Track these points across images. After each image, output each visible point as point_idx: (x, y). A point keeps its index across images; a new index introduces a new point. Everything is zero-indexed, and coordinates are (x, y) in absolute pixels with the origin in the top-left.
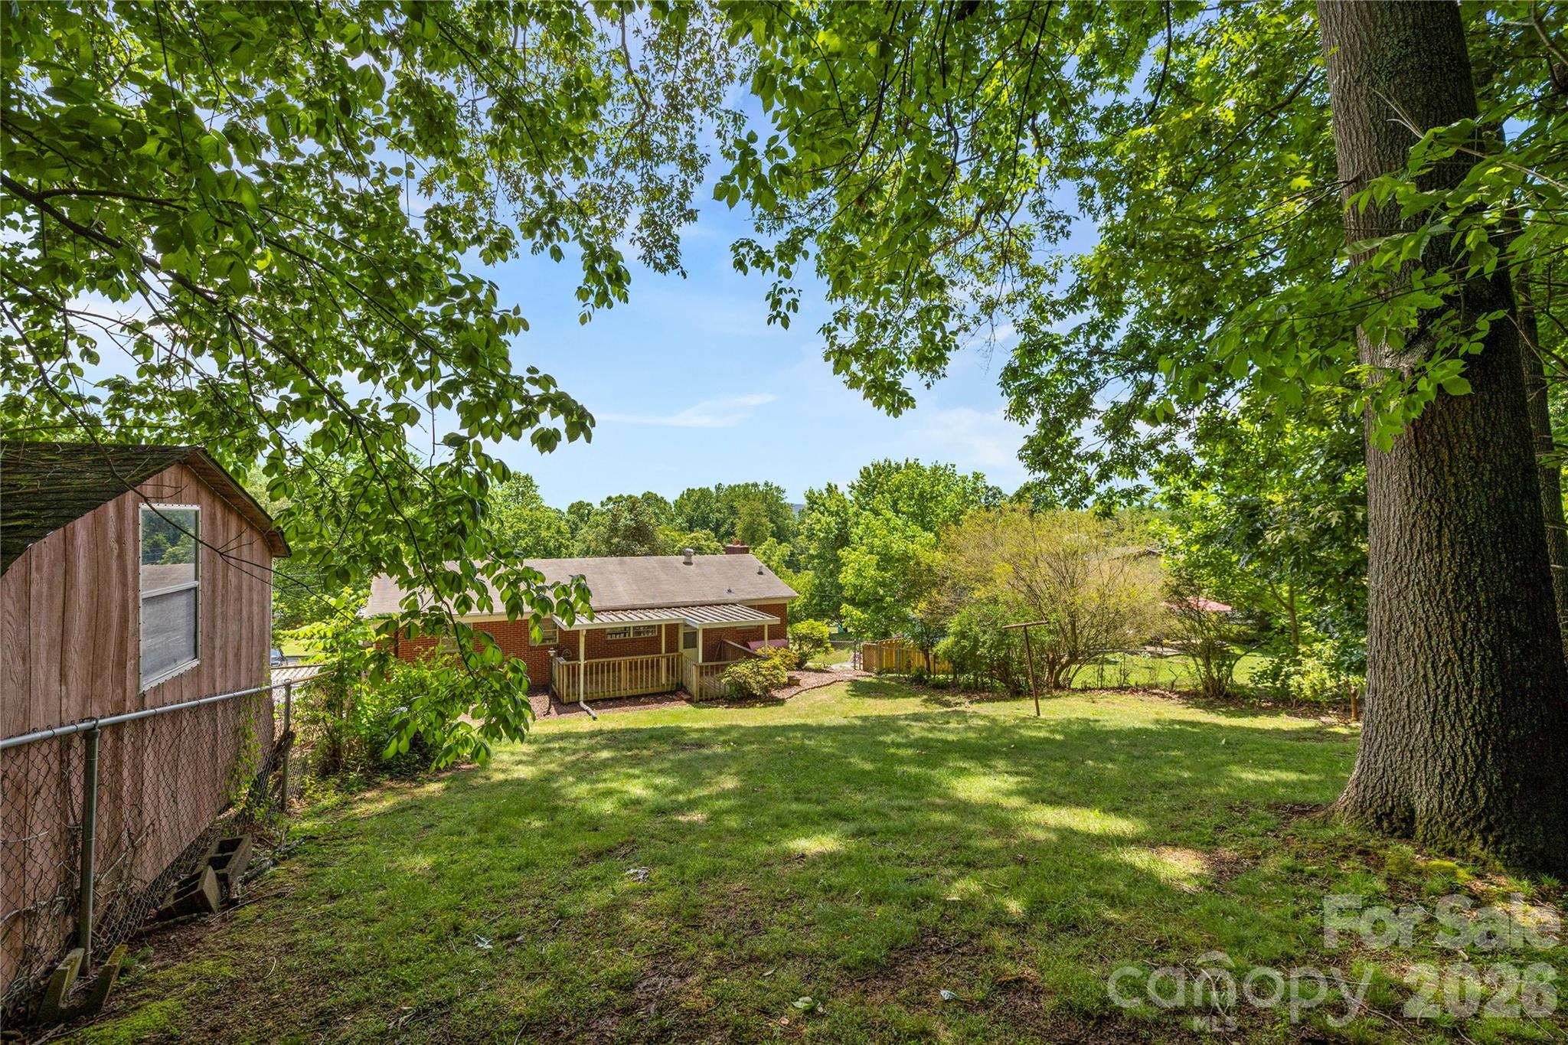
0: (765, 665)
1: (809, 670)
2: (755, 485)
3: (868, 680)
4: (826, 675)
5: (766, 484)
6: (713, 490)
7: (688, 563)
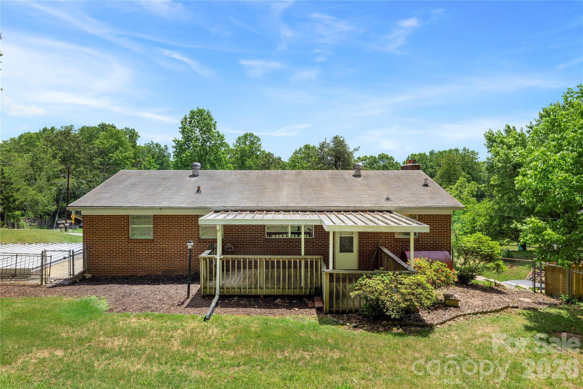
0: (407, 281)
1: (476, 287)
2: (457, 150)
3: (553, 311)
4: (496, 297)
5: (464, 149)
6: (428, 154)
7: (358, 176)
